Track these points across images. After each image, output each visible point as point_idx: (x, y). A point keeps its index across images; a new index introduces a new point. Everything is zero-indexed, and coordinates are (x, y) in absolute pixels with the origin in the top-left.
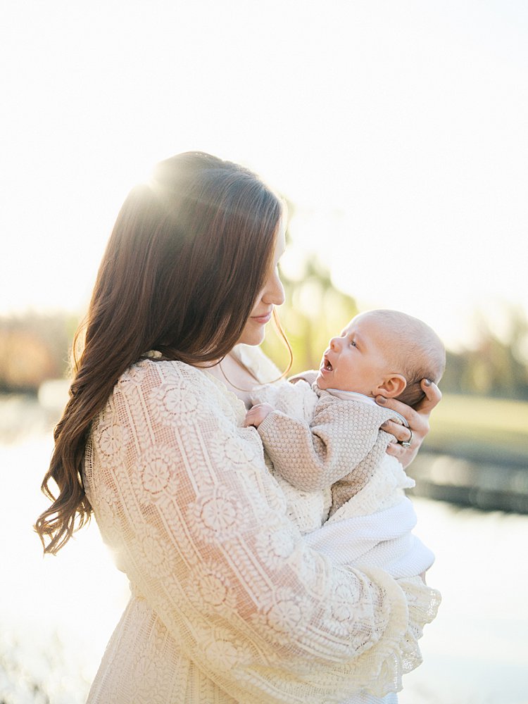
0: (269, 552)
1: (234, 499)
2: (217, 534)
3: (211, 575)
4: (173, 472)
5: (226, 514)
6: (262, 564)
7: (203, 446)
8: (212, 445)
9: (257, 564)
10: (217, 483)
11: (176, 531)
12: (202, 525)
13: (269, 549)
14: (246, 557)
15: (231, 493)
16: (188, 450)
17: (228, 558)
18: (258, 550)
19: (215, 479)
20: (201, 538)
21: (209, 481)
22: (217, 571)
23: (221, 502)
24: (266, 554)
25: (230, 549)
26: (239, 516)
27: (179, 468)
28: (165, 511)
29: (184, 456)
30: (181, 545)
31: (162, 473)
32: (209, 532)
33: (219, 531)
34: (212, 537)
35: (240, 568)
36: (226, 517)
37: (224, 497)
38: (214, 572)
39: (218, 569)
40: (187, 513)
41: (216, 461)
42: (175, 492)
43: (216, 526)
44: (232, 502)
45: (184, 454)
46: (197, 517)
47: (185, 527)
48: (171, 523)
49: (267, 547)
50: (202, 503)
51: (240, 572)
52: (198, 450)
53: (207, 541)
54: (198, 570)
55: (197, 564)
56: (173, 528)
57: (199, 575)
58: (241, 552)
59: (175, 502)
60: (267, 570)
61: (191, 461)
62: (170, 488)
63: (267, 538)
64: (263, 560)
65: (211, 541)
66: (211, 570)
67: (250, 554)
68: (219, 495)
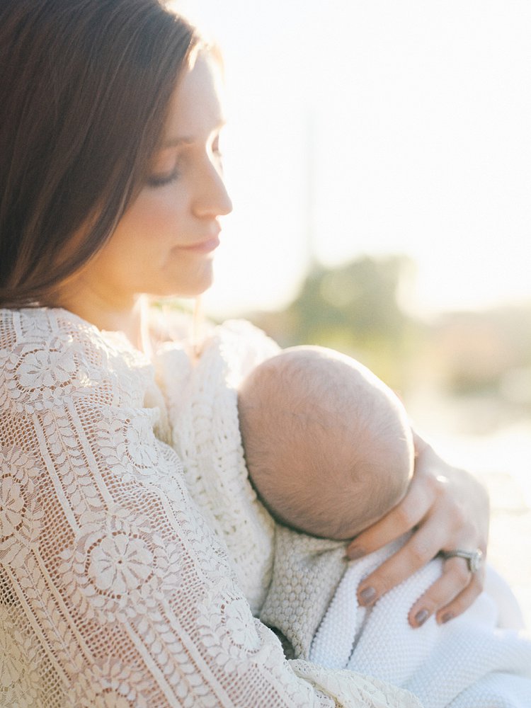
0: (222, 637)
1: (147, 530)
2: (122, 603)
3: (107, 690)
4: (31, 496)
5: (135, 561)
6: (209, 660)
7: (83, 438)
8: (100, 434)
9: (200, 661)
10: (111, 505)
11: (42, 609)
12: (90, 590)
13: (223, 630)
14: (178, 648)
15: (140, 521)
16: (55, 451)
17: (142, 650)
18: (202, 631)
19: (108, 498)
20: (90, 615)
21: (97, 503)
22: (121, 681)
23: (122, 540)
24: (216, 639)
25: (147, 633)
26: (160, 562)
27: (41, 487)
28: (20, 572)
29: (49, 465)
30: (52, 636)
31: (13, 502)
32: (107, 601)
33: (124, 595)
34: (113, 611)
35: (168, 670)
36: (135, 567)
37: (127, 530)
38: (114, 685)
39: (123, 675)
40: (60, 570)
41: (109, 461)
42: (37, 533)
43: (119, 588)
44: (143, 536)
45: (48, 460)
46: (79, 575)
47: (59, 598)
48: (32, 594)
49: (218, 627)
50: (87, 548)
51: (167, 678)
52: (74, 449)
53: (102, 620)
54: (84, 684)
55: (83, 672)
56: (36, 604)
57: (85, 696)
58: (170, 638)
59: (38, 553)
60: (219, 673)
61: (63, 471)
62: (28, 527)
63: (219, 610)
64: (212, 652)
65: (111, 618)
66: (109, 681)
67: (186, 639)
68: (119, 527)
